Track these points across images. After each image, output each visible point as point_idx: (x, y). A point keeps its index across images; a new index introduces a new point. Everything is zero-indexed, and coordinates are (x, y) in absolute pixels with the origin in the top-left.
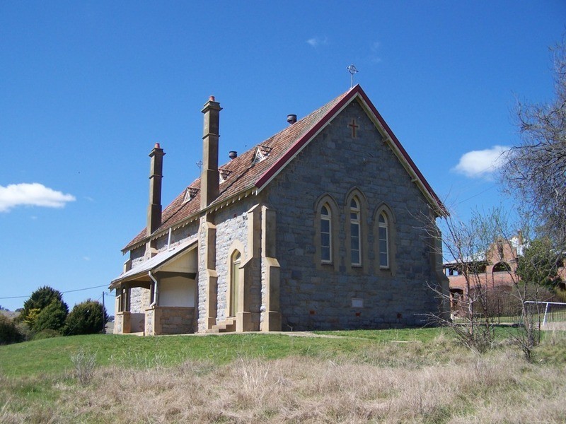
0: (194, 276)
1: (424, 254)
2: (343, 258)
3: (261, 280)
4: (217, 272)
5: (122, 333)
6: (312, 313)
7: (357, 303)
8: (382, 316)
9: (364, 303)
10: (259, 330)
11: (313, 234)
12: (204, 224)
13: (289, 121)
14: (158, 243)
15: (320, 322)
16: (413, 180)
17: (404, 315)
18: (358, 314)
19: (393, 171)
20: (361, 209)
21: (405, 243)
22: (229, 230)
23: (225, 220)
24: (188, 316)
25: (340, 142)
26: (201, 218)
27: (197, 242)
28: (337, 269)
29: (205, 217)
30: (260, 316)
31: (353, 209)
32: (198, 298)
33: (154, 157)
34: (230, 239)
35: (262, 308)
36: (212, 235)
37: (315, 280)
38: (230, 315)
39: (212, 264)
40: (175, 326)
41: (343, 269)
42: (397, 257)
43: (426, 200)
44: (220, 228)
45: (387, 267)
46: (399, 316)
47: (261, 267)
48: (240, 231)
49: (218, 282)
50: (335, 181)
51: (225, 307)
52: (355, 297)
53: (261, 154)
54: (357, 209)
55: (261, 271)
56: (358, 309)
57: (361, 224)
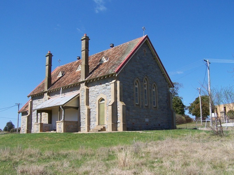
0: (78, 108)
1: (166, 102)
2: (142, 102)
3: (117, 110)
4: (90, 107)
5: (39, 132)
6: (133, 124)
7: (147, 120)
8: (154, 125)
9: (149, 120)
10: (117, 131)
11: (133, 93)
12: (83, 87)
13: (111, 47)
14: (50, 94)
15: (136, 127)
16: (163, 73)
17: (161, 125)
18: (147, 124)
19: (157, 69)
20: (147, 83)
21: (161, 97)
22: (96, 90)
23: (94, 86)
24: (75, 125)
25: (141, 57)
26: (81, 84)
27: (79, 94)
28: (141, 107)
29: (84, 84)
30: (117, 125)
31: (145, 83)
32: (80, 117)
33: (48, 57)
34: (98, 93)
35: (118, 122)
36: (88, 92)
37: (134, 111)
38: (98, 124)
39: (88, 103)
40: (71, 129)
41: (142, 106)
42: (158, 103)
43: (166, 81)
44: (91, 89)
45: (155, 106)
46: (159, 125)
47: (117, 105)
48: (104, 90)
49: (91, 111)
50: (139, 72)
51: (95, 121)
52: (146, 118)
53: (104, 59)
54: (146, 83)
55: (117, 107)
56: (147, 122)
57: (147, 89)
